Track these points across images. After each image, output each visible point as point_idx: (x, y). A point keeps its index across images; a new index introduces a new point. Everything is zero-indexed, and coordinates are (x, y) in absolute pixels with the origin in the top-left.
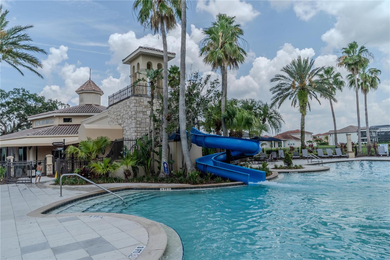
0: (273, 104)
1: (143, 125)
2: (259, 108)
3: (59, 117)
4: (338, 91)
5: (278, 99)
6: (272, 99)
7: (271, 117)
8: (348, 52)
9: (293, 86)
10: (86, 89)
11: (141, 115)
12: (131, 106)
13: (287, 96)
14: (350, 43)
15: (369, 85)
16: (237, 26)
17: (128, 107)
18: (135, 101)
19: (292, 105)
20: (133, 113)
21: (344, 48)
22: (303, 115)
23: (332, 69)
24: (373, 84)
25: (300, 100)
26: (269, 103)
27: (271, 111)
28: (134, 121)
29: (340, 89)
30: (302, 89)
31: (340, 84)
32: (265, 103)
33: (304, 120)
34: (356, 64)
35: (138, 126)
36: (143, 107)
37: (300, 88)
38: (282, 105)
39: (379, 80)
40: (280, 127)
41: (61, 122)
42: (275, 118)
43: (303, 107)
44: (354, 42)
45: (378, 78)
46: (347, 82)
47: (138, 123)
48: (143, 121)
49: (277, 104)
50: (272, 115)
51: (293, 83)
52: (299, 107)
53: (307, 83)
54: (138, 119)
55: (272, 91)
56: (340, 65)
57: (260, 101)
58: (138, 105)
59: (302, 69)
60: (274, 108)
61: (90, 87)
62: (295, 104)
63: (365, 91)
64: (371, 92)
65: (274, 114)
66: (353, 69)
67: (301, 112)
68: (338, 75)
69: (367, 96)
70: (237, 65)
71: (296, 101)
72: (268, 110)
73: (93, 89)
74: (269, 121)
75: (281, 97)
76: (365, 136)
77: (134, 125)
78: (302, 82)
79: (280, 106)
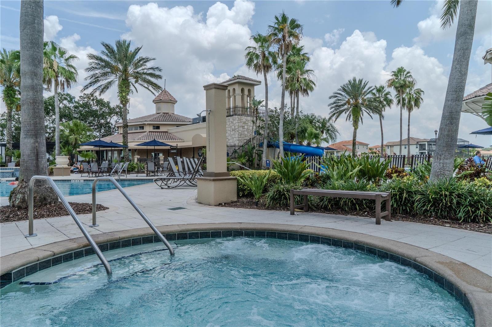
0: (330, 118)
1: (242, 136)
2: (318, 121)
3: (149, 124)
4: (387, 108)
5: (335, 114)
6: (330, 114)
7: (328, 130)
8: (396, 75)
9: (348, 102)
10: (163, 99)
11: (241, 129)
12: (234, 122)
13: (342, 111)
14: (399, 67)
15: (413, 105)
16: (305, 54)
17: (231, 122)
18: (238, 119)
19: (347, 119)
20: (237, 127)
21: (393, 72)
22: (356, 129)
23: (383, 88)
24: (417, 102)
25: (353, 115)
26: (327, 118)
27: (328, 124)
28: (237, 133)
29: (389, 106)
30: (356, 106)
31: (389, 102)
32: (323, 117)
33: (356, 133)
34: (402, 86)
35: (240, 136)
36: (243, 123)
37: (353, 105)
38: (337, 120)
39: (422, 99)
40: (336, 138)
41: (151, 129)
42: (331, 131)
43: (356, 122)
44: (402, 67)
45: (421, 98)
46: (395, 101)
47: (240, 134)
48: (243, 133)
49: (334, 118)
50: (329, 128)
51: (349, 100)
52: (353, 122)
53: (360, 101)
54: (240, 132)
55: (330, 107)
56: (390, 86)
57: (319, 116)
58: (239, 121)
59: (356, 89)
60: (331, 121)
61: (167, 97)
62: (350, 118)
63: (410, 109)
64: (415, 110)
65: (331, 128)
66: (399, 91)
67: (354, 126)
68: (388, 93)
69: (411, 113)
70: (307, 93)
71: (350, 115)
72: (326, 124)
73: (170, 99)
74: (326, 133)
75: (337, 112)
76: (425, 149)
77: (237, 136)
78: (356, 100)
79: (336, 120)
